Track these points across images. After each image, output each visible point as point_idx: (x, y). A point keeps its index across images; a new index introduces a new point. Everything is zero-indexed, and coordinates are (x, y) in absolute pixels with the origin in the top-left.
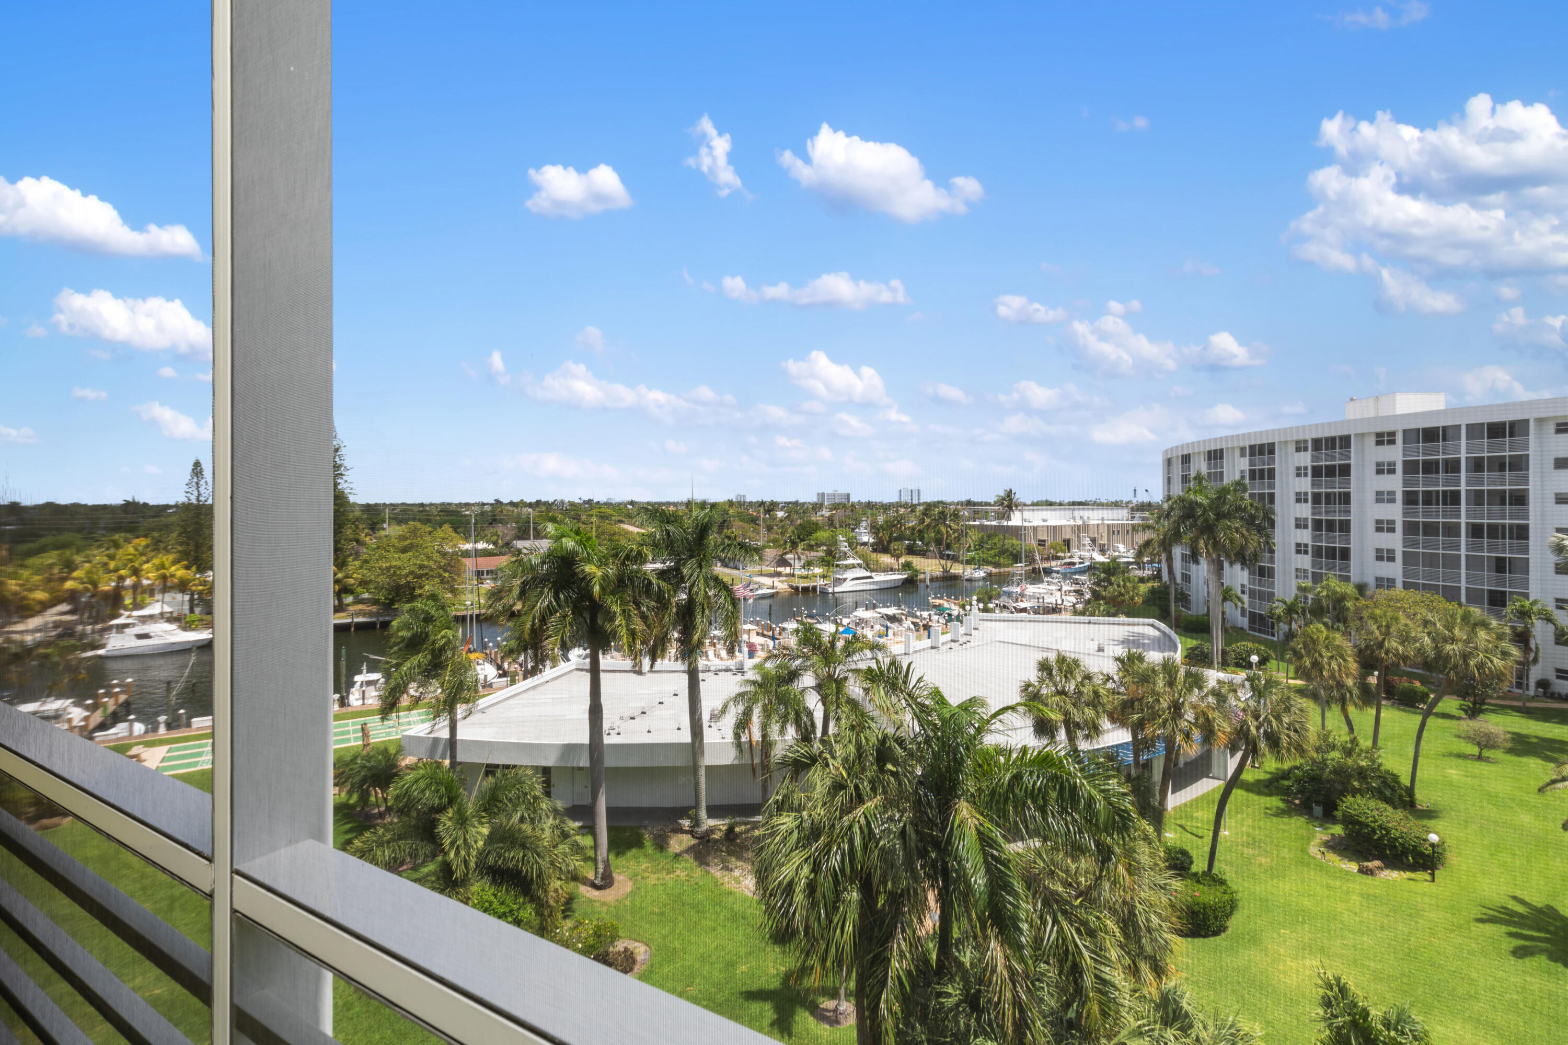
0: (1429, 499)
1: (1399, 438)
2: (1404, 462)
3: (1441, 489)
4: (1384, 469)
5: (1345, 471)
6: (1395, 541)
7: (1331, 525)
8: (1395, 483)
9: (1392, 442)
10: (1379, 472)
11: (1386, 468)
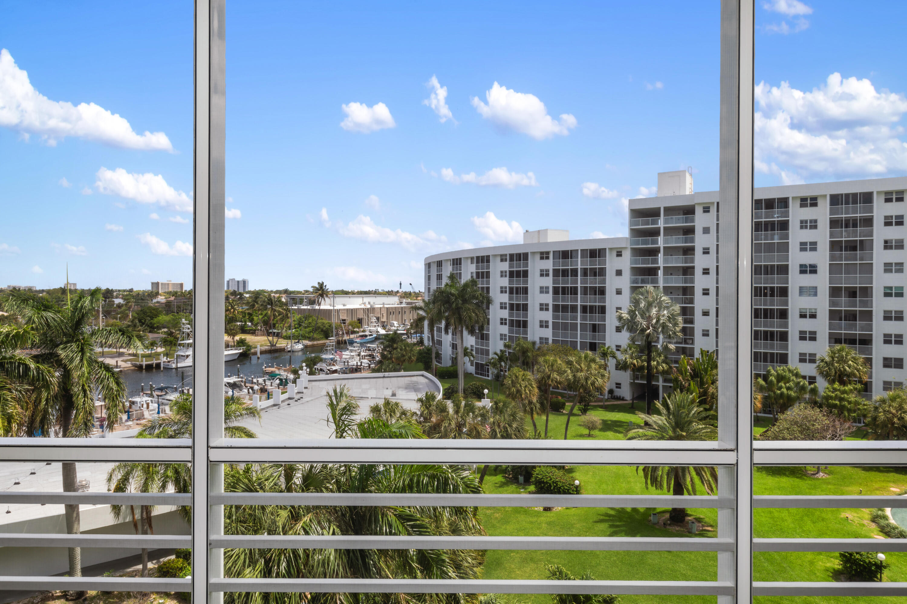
0: (564, 291)
1: (551, 256)
2: (553, 269)
10: (542, 275)
11: (545, 273)
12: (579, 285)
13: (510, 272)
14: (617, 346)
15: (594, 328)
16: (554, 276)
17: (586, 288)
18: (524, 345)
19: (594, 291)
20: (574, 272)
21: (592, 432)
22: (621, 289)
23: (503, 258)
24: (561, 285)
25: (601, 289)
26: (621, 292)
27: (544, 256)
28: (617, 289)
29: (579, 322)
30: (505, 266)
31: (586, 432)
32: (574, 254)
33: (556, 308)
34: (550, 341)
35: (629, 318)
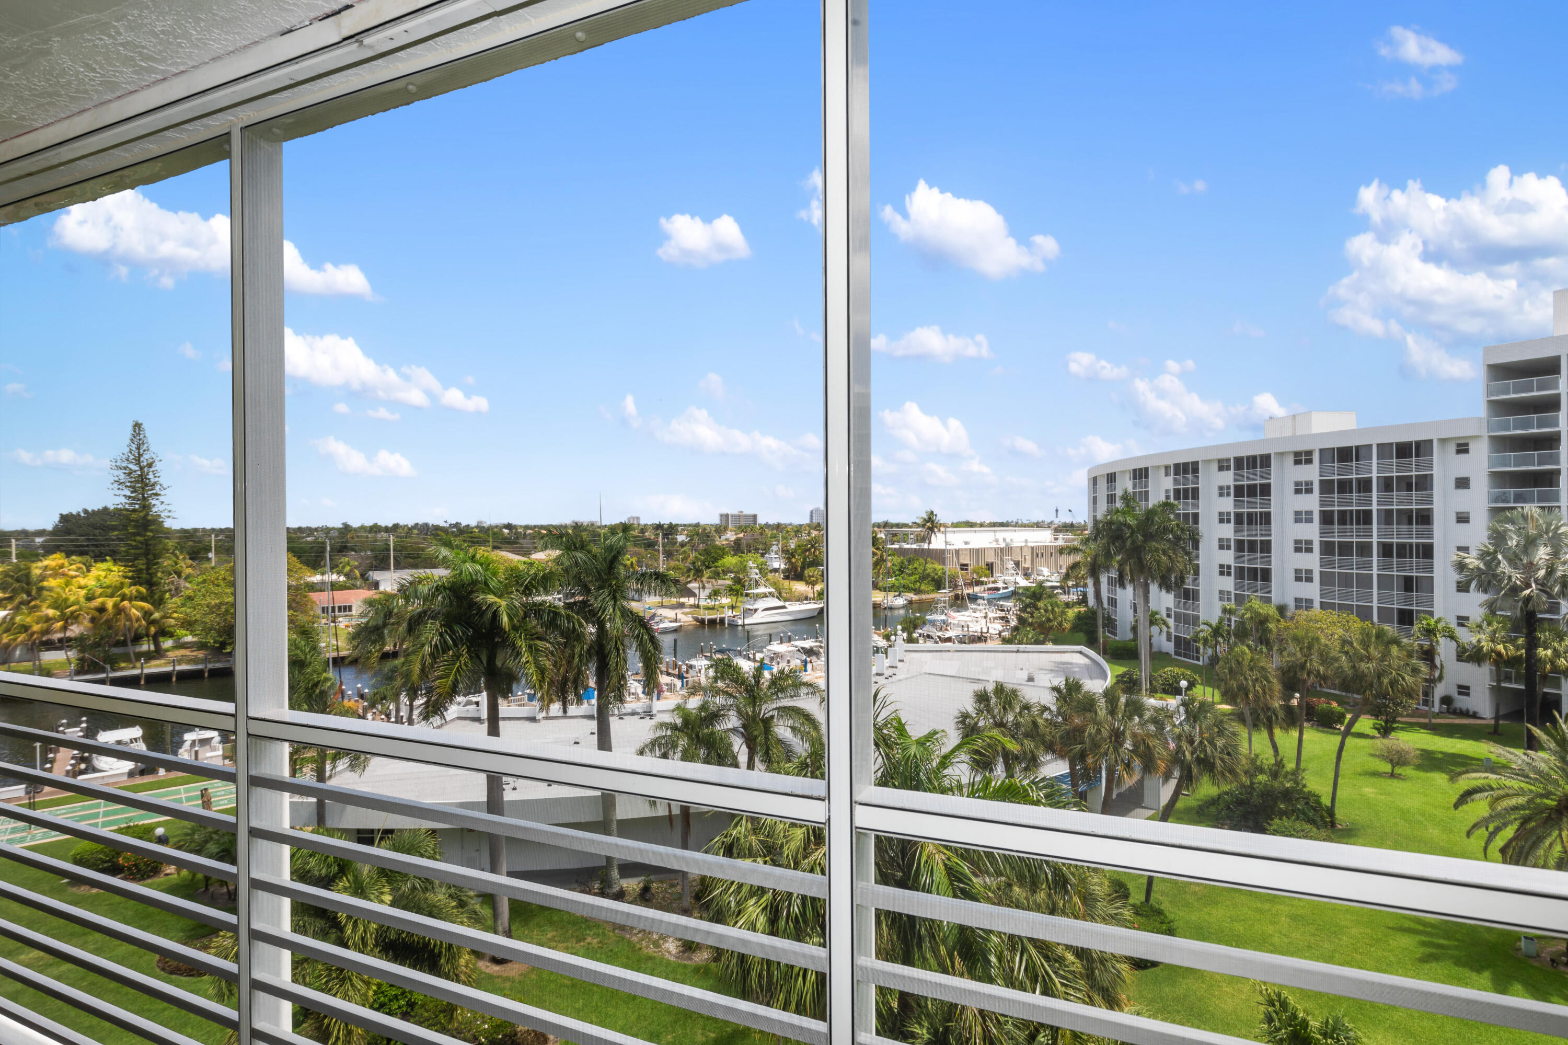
0: (1344, 518)
1: (1316, 457)
2: (1321, 481)
3: (1354, 508)
4: (1302, 488)
5: (1266, 490)
6: (1312, 562)
7: (1252, 546)
8: (1312, 502)
9: (1309, 461)
10: (1298, 491)
11: (1304, 487)
12: (1374, 507)
13: (1236, 487)
14: (1459, 618)
15: (1408, 584)
16: (1322, 492)
17: (1389, 513)
18: (1261, 611)
19: (1407, 517)
20: (1365, 485)
21: (1398, 770)
22: (1468, 513)
23: (1223, 465)
24: (1336, 508)
25: (1425, 513)
26: (1468, 518)
27: (1302, 458)
28: (1457, 513)
29: (1375, 572)
30: (1228, 478)
31: (1387, 768)
32: (1362, 453)
33: (1327, 548)
34: (1317, 604)
35: (1482, 566)
